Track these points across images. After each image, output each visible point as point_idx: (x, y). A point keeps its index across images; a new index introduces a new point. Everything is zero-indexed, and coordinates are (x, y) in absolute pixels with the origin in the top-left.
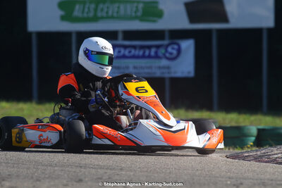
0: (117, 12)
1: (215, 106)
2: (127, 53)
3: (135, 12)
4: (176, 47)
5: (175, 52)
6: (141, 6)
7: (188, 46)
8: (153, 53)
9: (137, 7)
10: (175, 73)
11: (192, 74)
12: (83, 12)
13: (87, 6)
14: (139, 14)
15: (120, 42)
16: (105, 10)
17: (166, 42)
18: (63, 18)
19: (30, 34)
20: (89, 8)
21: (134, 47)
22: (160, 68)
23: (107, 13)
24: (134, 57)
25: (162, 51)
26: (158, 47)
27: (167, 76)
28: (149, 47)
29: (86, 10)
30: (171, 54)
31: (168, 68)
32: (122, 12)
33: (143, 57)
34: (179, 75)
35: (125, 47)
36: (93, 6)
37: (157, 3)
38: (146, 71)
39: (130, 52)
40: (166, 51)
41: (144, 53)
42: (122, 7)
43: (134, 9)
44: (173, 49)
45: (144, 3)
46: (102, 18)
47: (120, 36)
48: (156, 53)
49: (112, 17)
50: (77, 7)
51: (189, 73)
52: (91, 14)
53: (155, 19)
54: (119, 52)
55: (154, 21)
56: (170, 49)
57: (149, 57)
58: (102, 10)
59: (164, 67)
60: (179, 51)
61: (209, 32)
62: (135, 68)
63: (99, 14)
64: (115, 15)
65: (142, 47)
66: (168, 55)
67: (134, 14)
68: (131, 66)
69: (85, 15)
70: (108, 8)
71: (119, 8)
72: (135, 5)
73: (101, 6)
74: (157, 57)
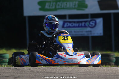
0: (66, 6)
1: (113, 49)
2: (71, 25)
3: (74, 6)
4: (94, 22)
5: (94, 24)
6: (77, 3)
7: (100, 21)
8: (83, 25)
9: (75, 3)
10: (94, 34)
11: (102, 34)
12: (50, 6)
13: (52, 3)
14: (76, 6)
15: (67, 20)
16: (60, 5)
17: (89, 19)
18: (40, 9)
19: (25, 17)
20: (52, 4)
21: (74, 22)
22: (87, 32)
23: (61, 6)
24: (74, 27)
25: (87, 24)
26: (85, 22)
27: (90, 35)
28: (81, 22)
29: (51, 5)
30: (92, 25)
31: (91, 31)
32: (68, 6)
33: (79, 27)
34: (96, 35)
35: (70, 22)
36: (54, 3)
37: (84, 1)
38: (80, 33)
39: (72, 25)
40: (90, 24)
41: (79, 25)
42: (68, 3)
43: (74, 4)
44: (93, 22)
45: (78, 1)
46: (59, 9)
47: (67, 17)
48: (85, 25)
49: (63, 8)
50: (47, 4)
51: (101, 34)
52: (54, 7)
53: (84, 9)
54: (67, 25)
55: (83, 10)
56: (91, 23)
57: (82, 27)
58: (59, 5)
59: (89, 31)
60: (96, 24)
61: (110, 14)
62: (75, 32)
63: (57, 7)
64: (65, 7)
65: (78, 22)
66: (90, 25)
67: (74, 7)
68: (73, 31)
69: (51, 8)
70: (61, 4)
71: (66, 4)
72: (74, 2)
73: (58, 3)
74: (85, 26)
